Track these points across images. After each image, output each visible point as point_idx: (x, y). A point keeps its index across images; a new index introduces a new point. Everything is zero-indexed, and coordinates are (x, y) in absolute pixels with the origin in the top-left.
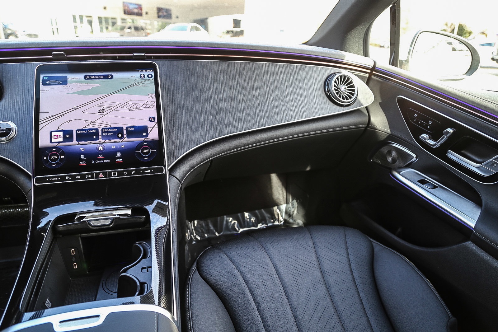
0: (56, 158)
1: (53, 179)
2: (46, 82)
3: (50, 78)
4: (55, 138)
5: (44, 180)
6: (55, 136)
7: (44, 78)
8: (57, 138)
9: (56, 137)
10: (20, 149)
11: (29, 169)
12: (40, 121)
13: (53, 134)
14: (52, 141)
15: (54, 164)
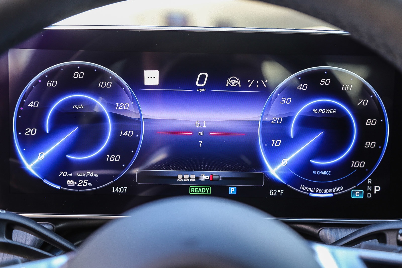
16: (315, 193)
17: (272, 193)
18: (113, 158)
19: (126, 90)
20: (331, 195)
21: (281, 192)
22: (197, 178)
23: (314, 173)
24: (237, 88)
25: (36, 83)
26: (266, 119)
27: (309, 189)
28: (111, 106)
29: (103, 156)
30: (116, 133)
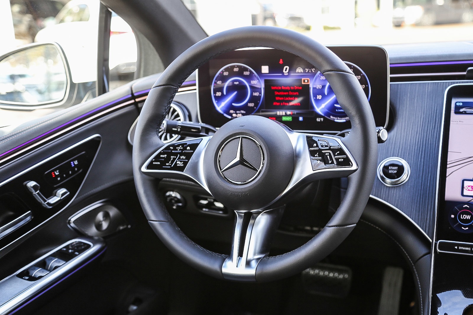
0: (469, 218)
1: (463, 248)
2: (460, 110)
3: (465, 105)
4: (469, 190)
5: (450, 247)
6: (469, 186)
7: (458, 104)
8: (471, 190)
9: (470, 188)
10: (413, 198)
11: (424, 228)
12: (448, 163)
13: (466, 183)
14: (465, 194)
15: (465, 227)
16: (337, 119)
17: (318, 120)
18: (251, 105)
19: (255, 75)
20: (345, 121)
21: (322, 119)
22: (286, 113)
23: (337, 110)
24: (301, 73)
25: (220, 74)
26: (315, 86)
27: (335, 118)
28: (249, 82)
29: (247, 104)
30: (252, 94)
